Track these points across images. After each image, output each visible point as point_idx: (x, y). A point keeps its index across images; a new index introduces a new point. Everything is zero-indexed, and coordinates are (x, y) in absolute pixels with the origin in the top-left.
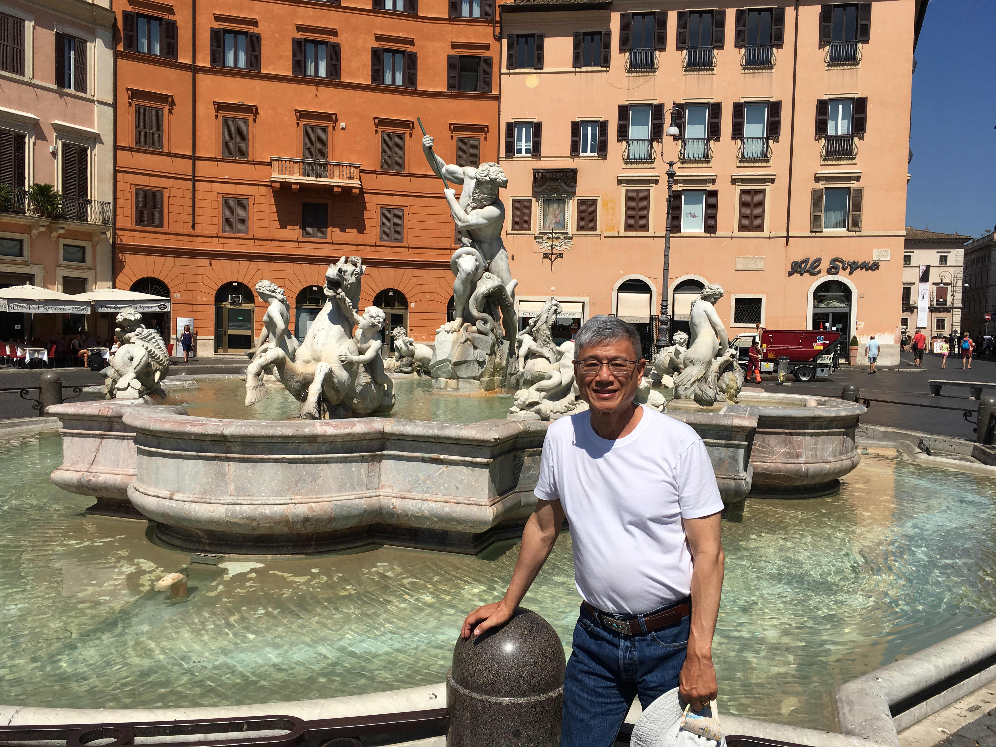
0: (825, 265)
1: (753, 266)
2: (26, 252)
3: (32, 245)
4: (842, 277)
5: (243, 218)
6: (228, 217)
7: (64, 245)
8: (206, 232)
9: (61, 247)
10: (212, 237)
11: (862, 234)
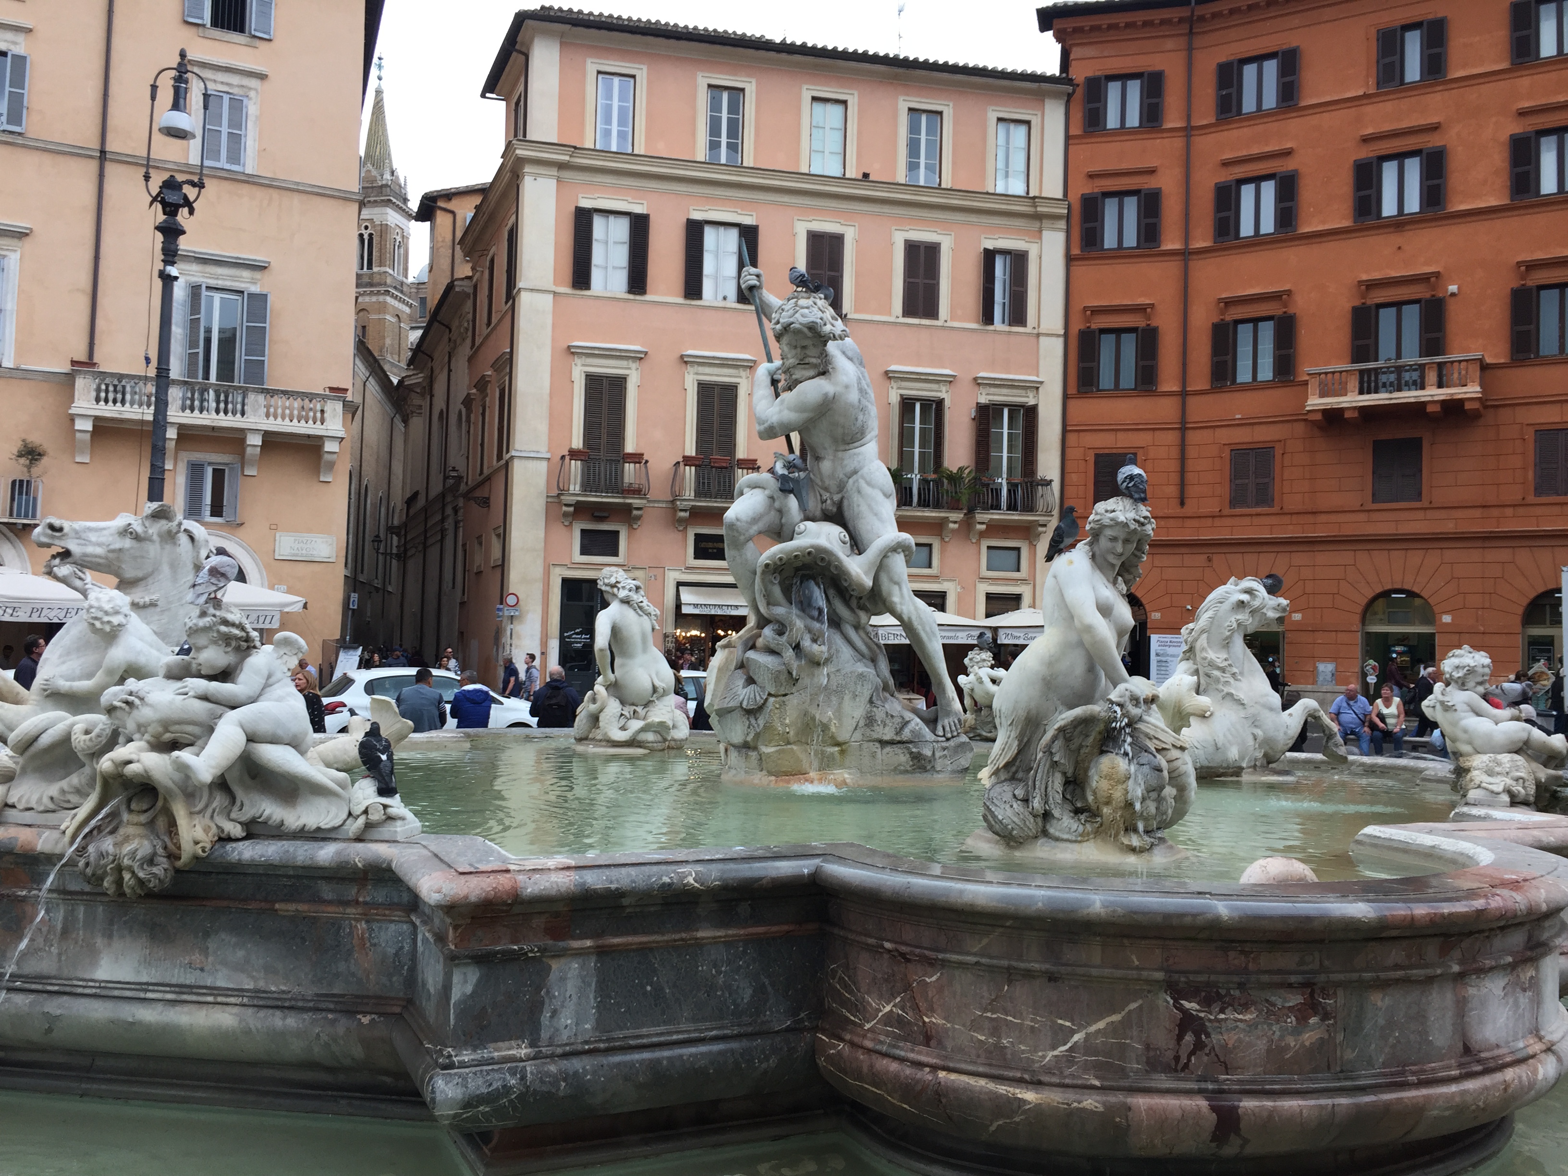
2: (935, 562)
3: (942, 552)
5: (1266, 480)
6: (1238, 482)
7: (989, 548)
8: (1203, 511)
9: (984, 550)
10: (1213, 517)
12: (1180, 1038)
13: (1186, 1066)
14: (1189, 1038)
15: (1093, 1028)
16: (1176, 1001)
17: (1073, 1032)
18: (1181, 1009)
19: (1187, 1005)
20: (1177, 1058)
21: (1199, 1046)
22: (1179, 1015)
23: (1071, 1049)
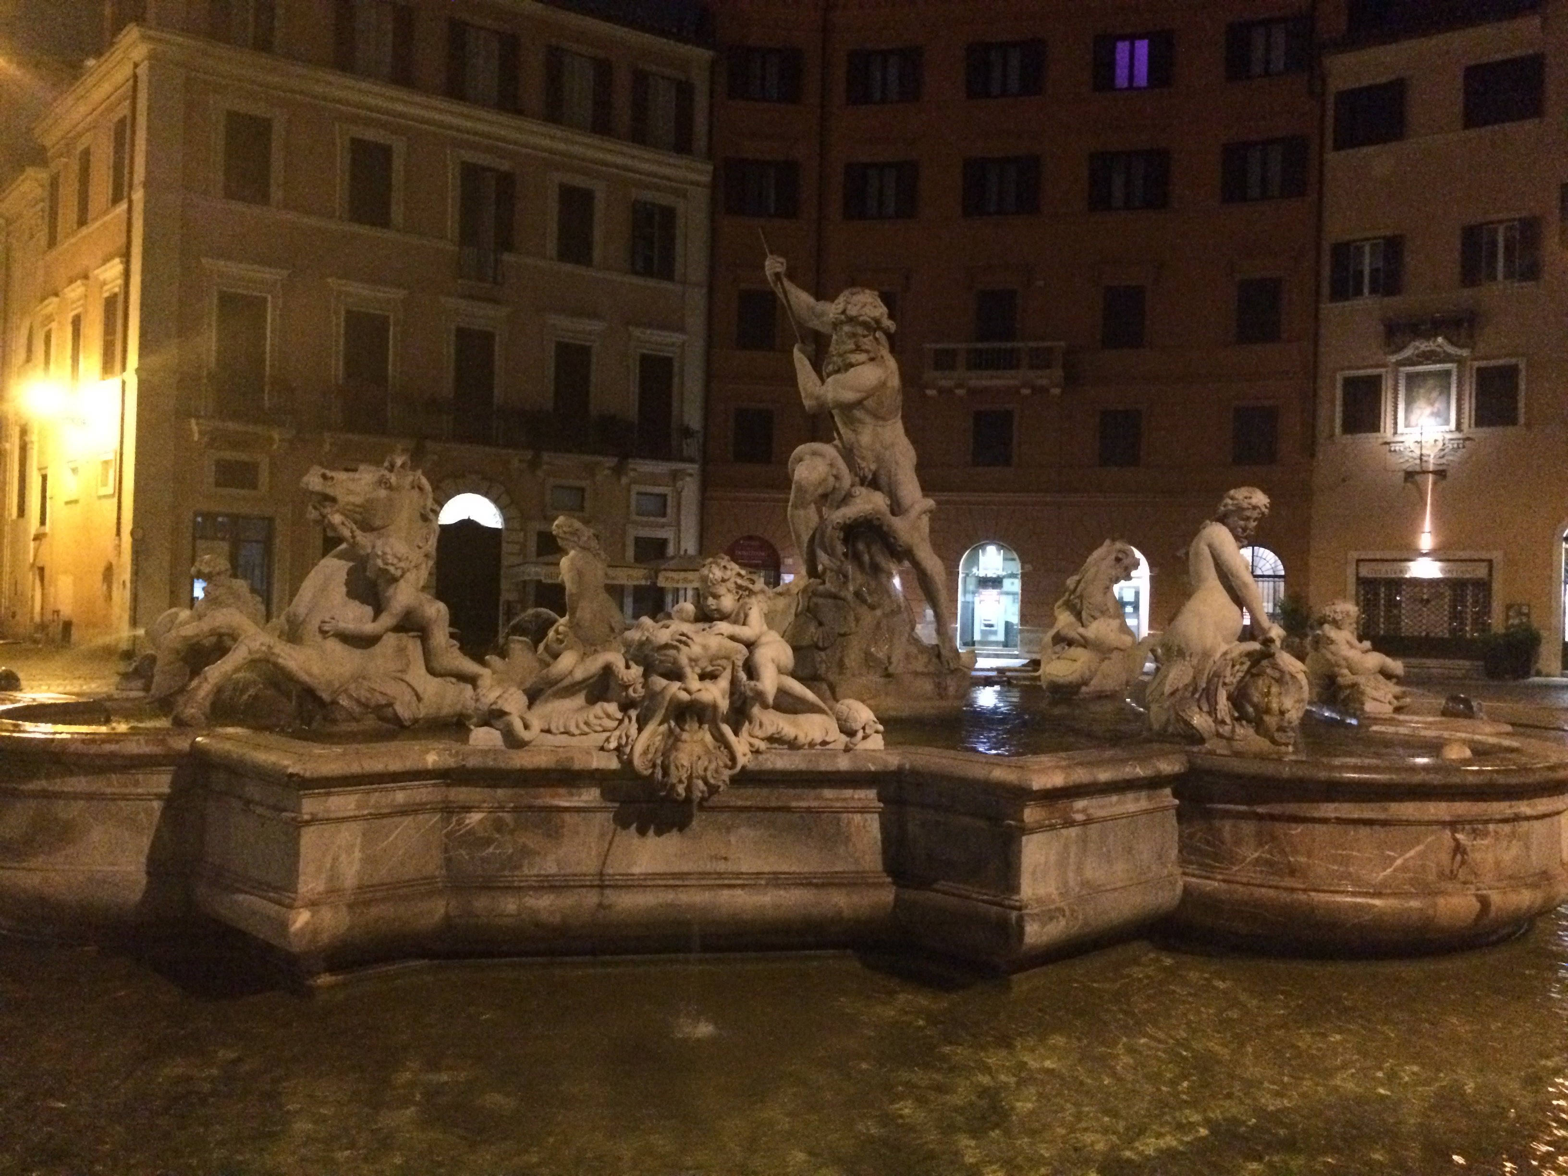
2: (587, 504)
3: (596, 495)
7: (638, 493)
9: (634, 496)
12: (1453, 858)
13: (1456, 876)
14: (1459, 857)
15: (1408, 855)
16: (1453, 835)
17: (1395, 859)
18: (1456, 840)
19: (1459, 836)
20: (1452, 872)
21: (1463, 862)
22: (1453, 844)
23: (1395, 871)
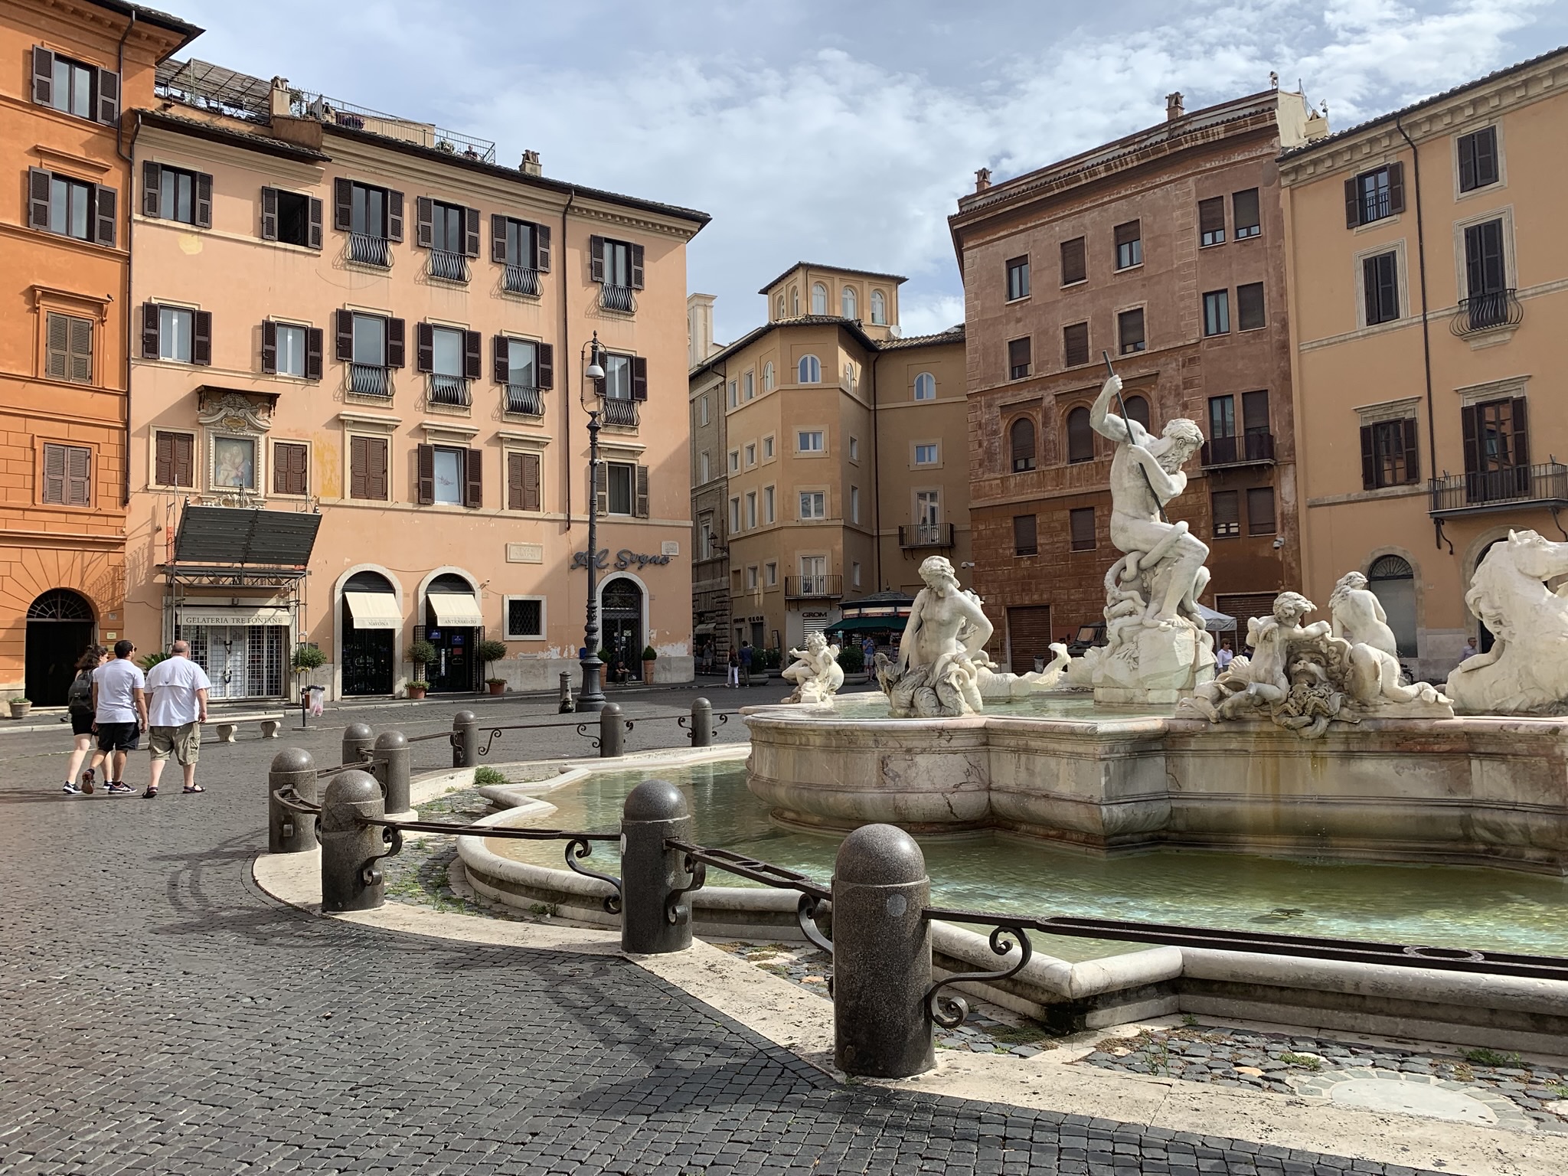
0: (611, 559)
1: (530, 557)
4: (629, 574)
11: (650, 521)
